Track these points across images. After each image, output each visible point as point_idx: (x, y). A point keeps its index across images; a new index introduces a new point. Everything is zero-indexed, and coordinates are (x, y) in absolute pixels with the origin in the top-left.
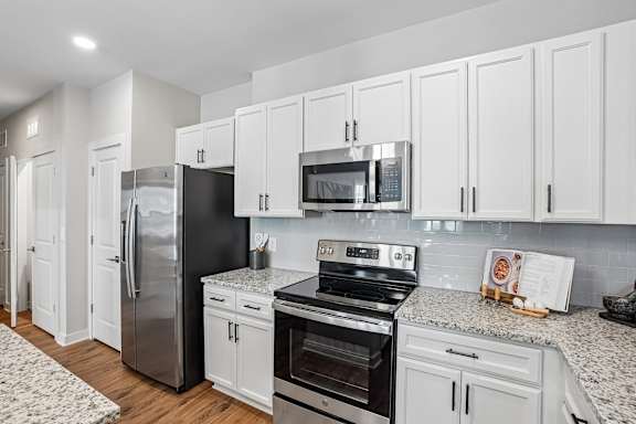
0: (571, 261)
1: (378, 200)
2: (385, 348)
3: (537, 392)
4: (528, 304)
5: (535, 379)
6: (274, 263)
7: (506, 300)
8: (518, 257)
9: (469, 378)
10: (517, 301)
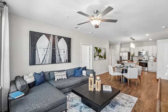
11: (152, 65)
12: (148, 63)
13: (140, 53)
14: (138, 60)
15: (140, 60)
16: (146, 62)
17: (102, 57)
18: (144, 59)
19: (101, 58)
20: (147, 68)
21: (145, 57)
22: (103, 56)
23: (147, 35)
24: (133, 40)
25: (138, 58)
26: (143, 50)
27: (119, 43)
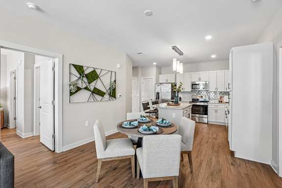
8: (223, 96)
9: (217, 109)
10: (223, 102)
12: (209, 106)
13: (194, 85)
14: (191, 101)
15: (194, 100)
16: (206, 104)
17: (102, 94)
18: (202, 97)
19: (99, 98)
20: (206, 116)
21: (204, 93)
22: (104, 91)
23: (209, 37)
24: (180, 55)
25: (191, 95)
26: (200, 79)
27: (155, 64)
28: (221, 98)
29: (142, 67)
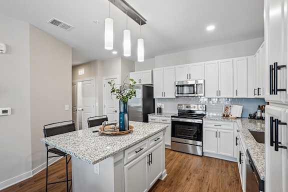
0: (242, 107)
1: (197, 94)
2: (200, 126)
3: (232, 131)
4: (232, 116)
5: (232, 129)
6: (163, 111)
7: (228, 116)
8: (230, 106)
9: (219, 130)
10: (230, 116)
11: (217, 135)
12: (204, 126)
13: (180, 88)
14: (177, 114)
16: (200, 121)
20: (199, 143)
25: (176, 104)
26: (189, 77)
28: (227, 108)
29: (103, 62)
